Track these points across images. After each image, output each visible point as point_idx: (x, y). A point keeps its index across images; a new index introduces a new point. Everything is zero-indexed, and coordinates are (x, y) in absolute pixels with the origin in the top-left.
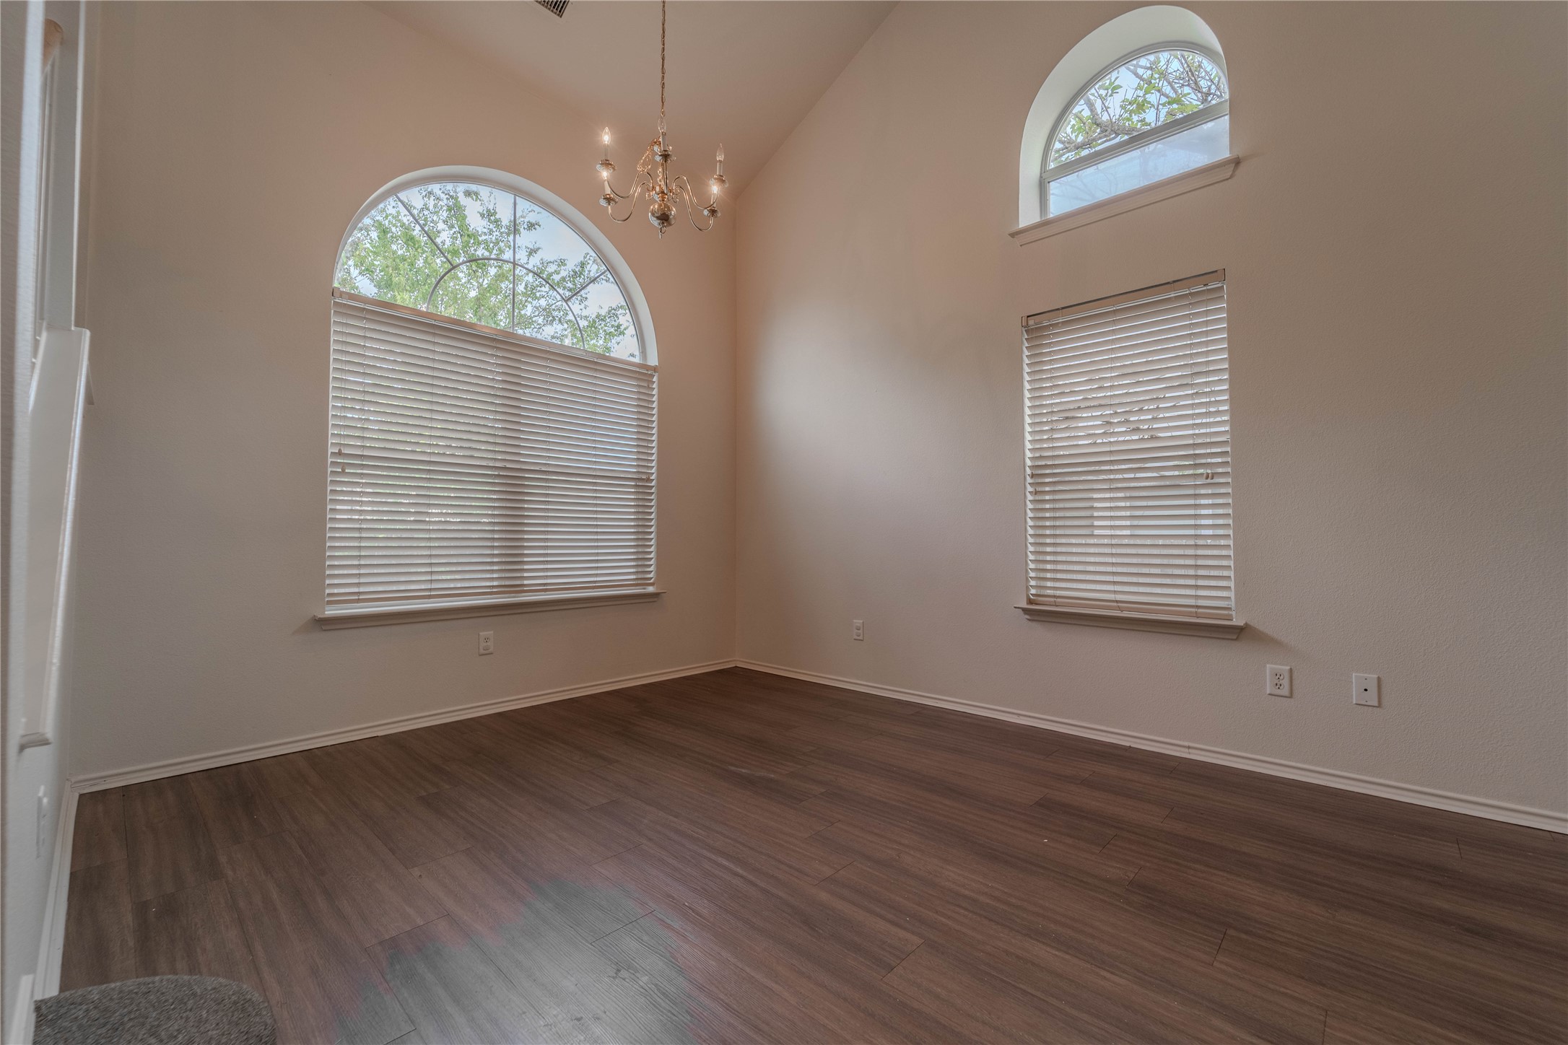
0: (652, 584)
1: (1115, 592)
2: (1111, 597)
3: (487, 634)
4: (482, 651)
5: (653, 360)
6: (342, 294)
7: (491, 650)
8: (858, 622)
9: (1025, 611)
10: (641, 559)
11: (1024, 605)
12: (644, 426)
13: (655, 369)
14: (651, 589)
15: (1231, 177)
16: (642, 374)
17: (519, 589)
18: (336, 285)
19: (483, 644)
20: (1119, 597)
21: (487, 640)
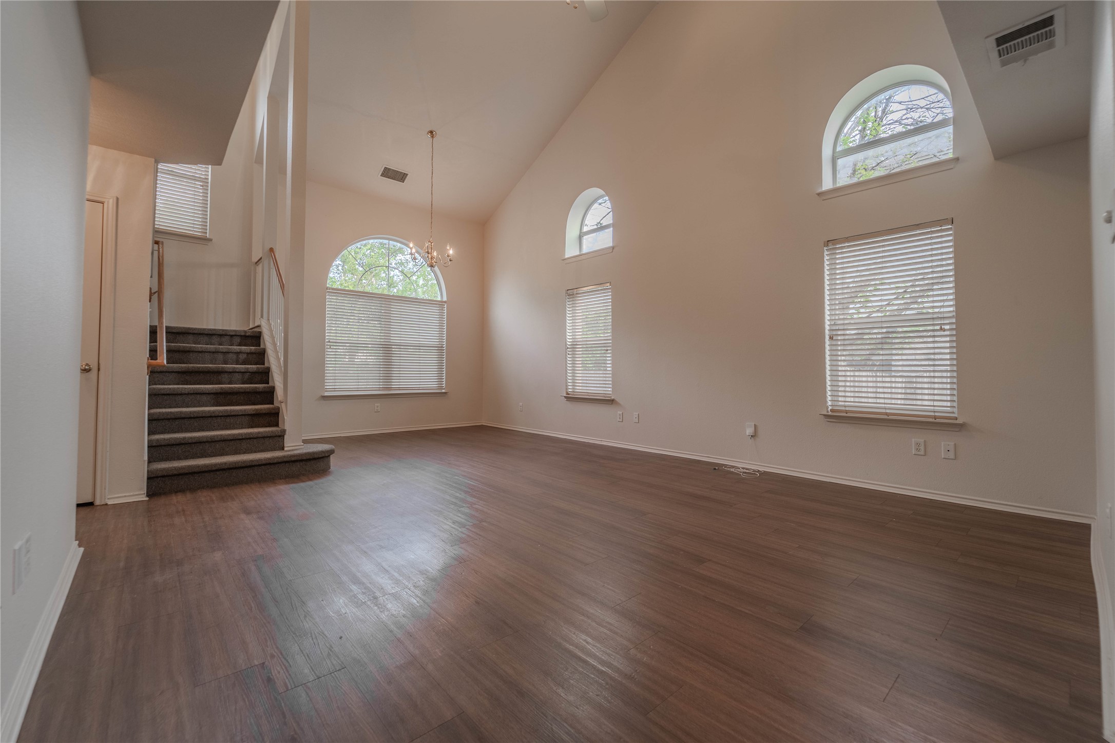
0: (444, 389)
1: (587, 390)
2: (586, 391)
3: (377, 404)
4: (376, 411)
5: (445, 299)
6: (330, 288)
7: (379, 410)
8: (521, 404)
9: (565, 397)
10: (440, 379)
11: (565, 395)
12: (441, 325)
13: (445, 302)
14: (443, 391)
15: (612, 252)
16: (441, 304)
17: (390, 389)
18: (328, 286)
19: (376, 408)
20: (588, 391)
21: (377, 407)
